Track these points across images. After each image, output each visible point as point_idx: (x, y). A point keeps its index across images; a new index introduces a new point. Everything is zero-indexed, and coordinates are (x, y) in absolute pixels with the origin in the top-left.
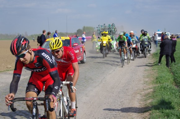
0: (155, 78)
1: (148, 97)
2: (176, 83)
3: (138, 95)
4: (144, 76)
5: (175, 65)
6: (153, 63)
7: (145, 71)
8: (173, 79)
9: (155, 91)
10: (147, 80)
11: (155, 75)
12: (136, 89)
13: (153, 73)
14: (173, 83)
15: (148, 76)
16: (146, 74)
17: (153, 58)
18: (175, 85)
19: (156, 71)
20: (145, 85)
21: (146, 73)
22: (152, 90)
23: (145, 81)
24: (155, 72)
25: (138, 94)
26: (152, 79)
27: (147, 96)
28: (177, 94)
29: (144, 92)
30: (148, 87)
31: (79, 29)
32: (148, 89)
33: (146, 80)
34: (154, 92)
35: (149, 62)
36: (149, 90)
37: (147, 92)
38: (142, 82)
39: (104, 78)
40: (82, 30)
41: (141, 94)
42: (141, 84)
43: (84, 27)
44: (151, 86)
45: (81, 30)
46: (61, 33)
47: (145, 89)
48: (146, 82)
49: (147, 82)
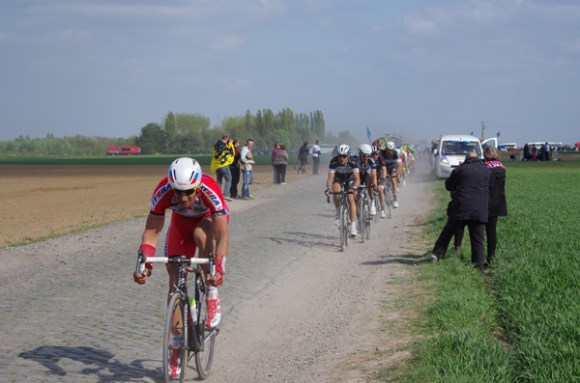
0: (426, 309)
1: (389, 379)
2: (504, 327)
3: (353, 373)
4: (384, 302)
5: (508, 260)
6: (425, 255)
7: (390, 283)
8: (495, 312)
9: (418, 359)
10: (394, 316)
11: (427, 298)
12: (351, 349)
13: (420, 291)
14: (493, 330)
15: (399, 304)
16: (391, 294)
17: (427, 236)
18: (500, 338)
19: (431, 283)
20: (384, 336)
21: (394, 291)
22: (406, 354)
23: (388, 321)
24: (427, 289)
25: (354, 368)
26: (414, 316)
27: (388, 375)
28: (501, 370)
29: (376, 363)
30: (394, 342)
31: (150, 125)
32: (391, 352)
33: (390, 318)
34: (416, 360)
35: (410, 251)
36: (397, 356)
37: (387, 361)
38: (375, 325)
39: (231, 310)
40: (163, 128)
41: (364, 371)
42: (372, 331)
43: (171, 116)
44: (407, 339)
45: (158, 128)
46: (78, 136)
47: (382, 349)
48: (388, 326)
49: (392, 323)
